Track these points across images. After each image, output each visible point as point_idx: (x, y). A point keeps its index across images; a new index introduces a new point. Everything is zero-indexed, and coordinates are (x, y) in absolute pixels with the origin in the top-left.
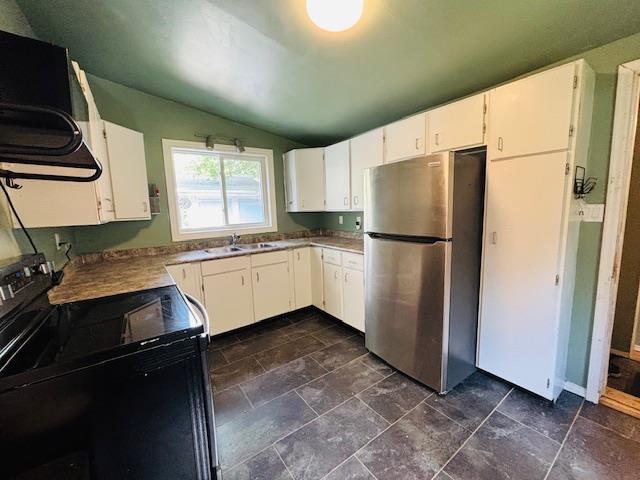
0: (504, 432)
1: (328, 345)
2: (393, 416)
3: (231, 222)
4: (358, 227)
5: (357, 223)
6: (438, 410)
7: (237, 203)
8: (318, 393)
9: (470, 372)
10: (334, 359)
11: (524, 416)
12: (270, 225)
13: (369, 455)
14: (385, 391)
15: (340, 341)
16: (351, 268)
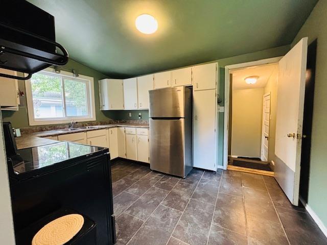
0: (205, 183)
1: (133, 172)
2: (169, 189)
3: (68, 116)
4: (140, 118)
5: (140, 116)
6: (184, 183)
7: (55, 108)
8: (136, 189)
9: (191, 169)
10: (138, 176)
11: (210, 178)
12: (92, 117)
13: (166, 202)
14: (164, 182)
15: (137, 169)
16: (141, 135)
